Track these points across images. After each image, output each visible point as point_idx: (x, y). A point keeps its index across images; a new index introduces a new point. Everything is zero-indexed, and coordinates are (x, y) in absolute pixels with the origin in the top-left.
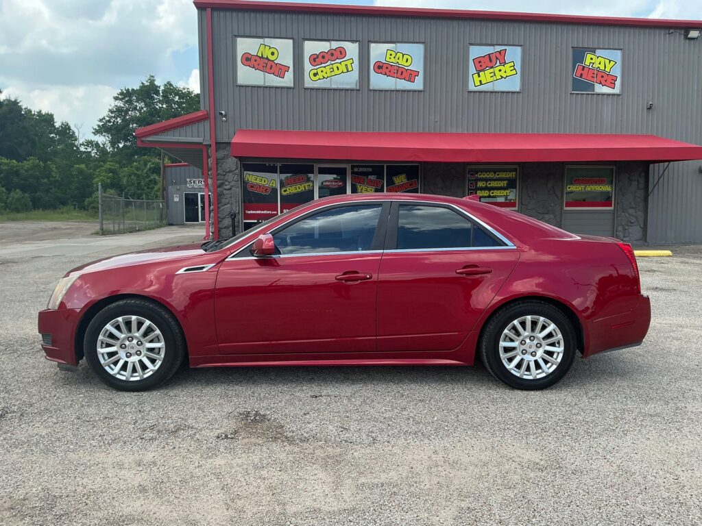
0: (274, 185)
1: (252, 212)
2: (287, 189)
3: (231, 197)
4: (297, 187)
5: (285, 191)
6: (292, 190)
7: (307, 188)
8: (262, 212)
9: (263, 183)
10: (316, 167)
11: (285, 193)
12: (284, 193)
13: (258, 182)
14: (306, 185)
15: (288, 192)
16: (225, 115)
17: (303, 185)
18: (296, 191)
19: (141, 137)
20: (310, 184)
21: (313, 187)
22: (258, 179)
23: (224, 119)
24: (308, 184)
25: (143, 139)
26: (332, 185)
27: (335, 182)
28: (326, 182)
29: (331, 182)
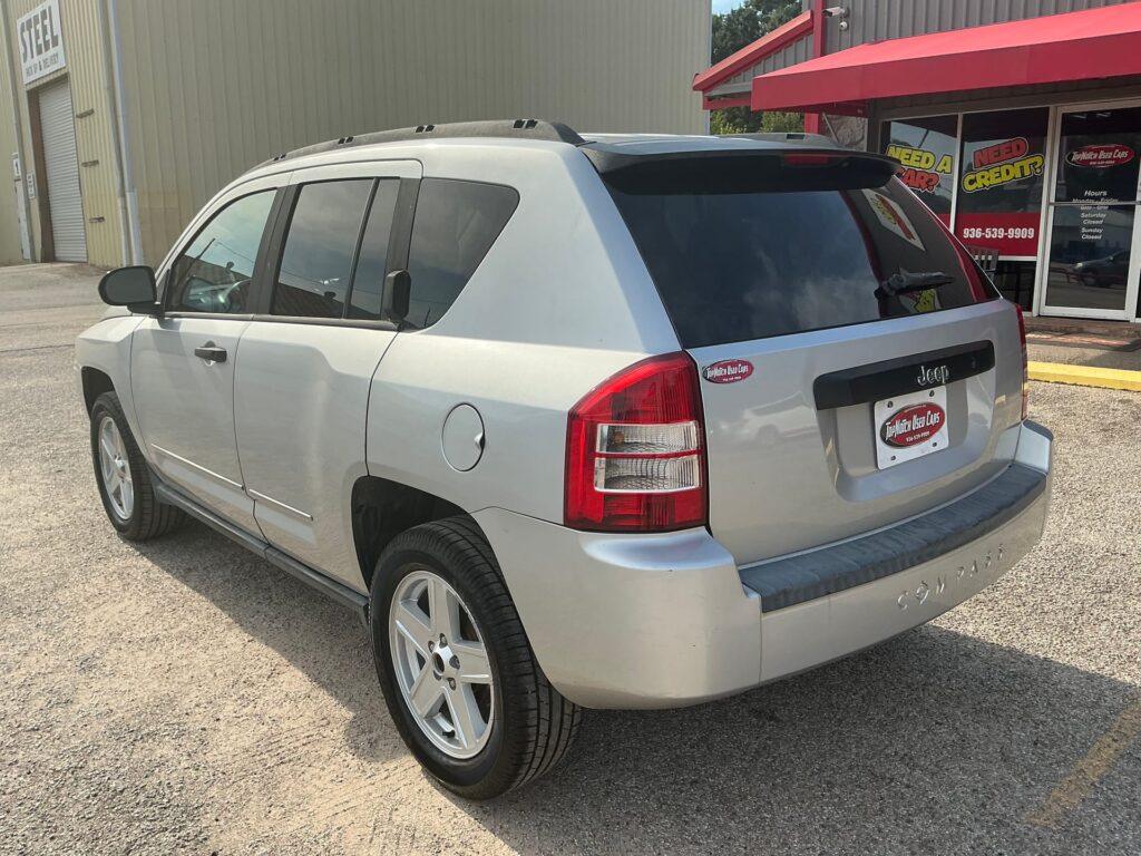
0: (948, 169)
2: (978, 176)
4: (1004, 169)
5: (971, 182)
6: (987, 179)
7: (1027, 173)
9: (923, 164)
10: (1057, 112)
11: (974, 186)
12: (969, 188)
13: (912, 163)
14: (1026, 163)
15: (979, 184)
16: (846, 16)
17: (1017, 165)
18: (999, 180)
19: (704, 90)
20: (1038, 159)
21: (1042, 167)
22: (914, 158)
23: (844, 24)
24: (1032, 161)
25: (707, 94)
26: (1097, 160)
27: (1106, 150)
28: (1080, 152)
29: (1097, 151)
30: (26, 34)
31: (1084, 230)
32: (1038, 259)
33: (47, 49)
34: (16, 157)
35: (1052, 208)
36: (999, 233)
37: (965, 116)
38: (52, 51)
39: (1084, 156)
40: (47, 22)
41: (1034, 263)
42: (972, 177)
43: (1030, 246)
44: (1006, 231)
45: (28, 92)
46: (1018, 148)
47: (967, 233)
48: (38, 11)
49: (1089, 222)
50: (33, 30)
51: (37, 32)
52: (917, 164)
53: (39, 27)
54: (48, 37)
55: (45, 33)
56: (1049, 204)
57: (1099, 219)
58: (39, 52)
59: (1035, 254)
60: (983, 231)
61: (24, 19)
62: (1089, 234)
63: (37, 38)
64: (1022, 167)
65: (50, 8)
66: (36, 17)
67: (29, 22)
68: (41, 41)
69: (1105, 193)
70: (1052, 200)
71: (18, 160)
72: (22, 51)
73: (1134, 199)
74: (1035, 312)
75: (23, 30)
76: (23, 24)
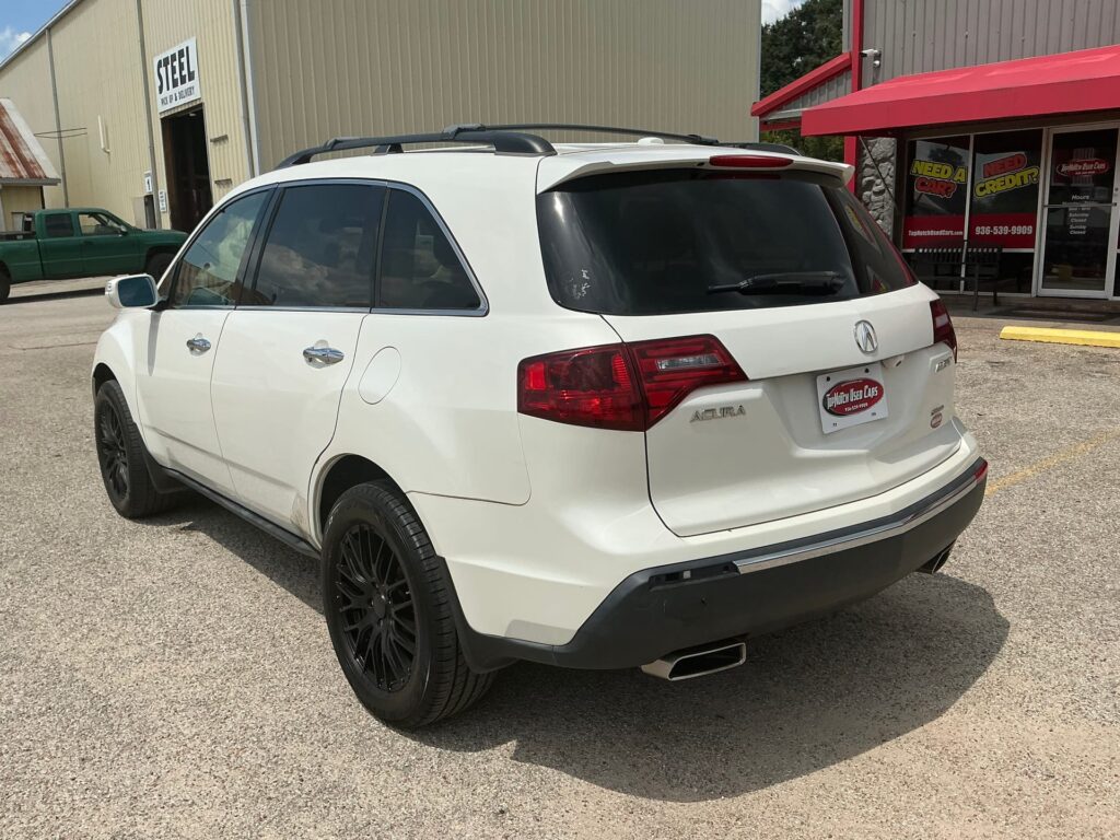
0: (963, 178)
1: (919, 233)
2: (987, 184)
3: (883, 207)
4: (1007, 178)
5: (982, 189)
6: (994, 187)
7: (1026, 181)
8: (937, 233)
9: (943, 176)
10: (1049, 134)
11: (985, 192)
12: (980, 194)
13: (934, 174)
14: (1025, 174)
15: (987, 191)
16: (877, 57)
17: (1018, 175)
18: (1004, 188)
19: (761, 116)
20: (1035, 170)
21: (1038, 177)
22: (935, 169)
23: (877, 62)
24: (1030, 171)
25: (765, 119)
26: (1081, 171)
27: (1089, 163)
28: (1068, 164)
29: (1081, 164)
30: (163, 70)
31: (1071, 227)
32: (1035, 251)
33: (183, 82)
34: (148, 175)
35: (1046, 210)
36: (1004, 230)
37: (976, 137)
38: (188, 84)
39: (1071, 168)
40: (184, 60)
41: (1033, 254)
42: (982, 185)
43: (1029, 241)
44: (1010, 228)
45: (162, 119)
46: (1019, 162)
47: (978, 230)
48: (175, 50)
49: (1076, 221)
50: (169, 67)
51: (173, 68)
52: (938, 175)
53: (176, 64)
54: (185, 72)
55: (181, 68)
56: (1044, 206)
57: (1084, 218)
58: (175, 85)
59: (1033, 247)
60: (992, 228)
61: (162, 57)
62: (1076, 230)
63: (174, 72)
64: (1022, 177)
65: (187, 48)
66: (173, 57)
67: (166, 60)
68: (177, 76)
69: (1088, 197)
70: (1047, 202)
71: (150, 178)
72: (159, 84)
73: (1111, 202)
74: (1033, 295)
75: (159, 66)
76: (160, 62)
